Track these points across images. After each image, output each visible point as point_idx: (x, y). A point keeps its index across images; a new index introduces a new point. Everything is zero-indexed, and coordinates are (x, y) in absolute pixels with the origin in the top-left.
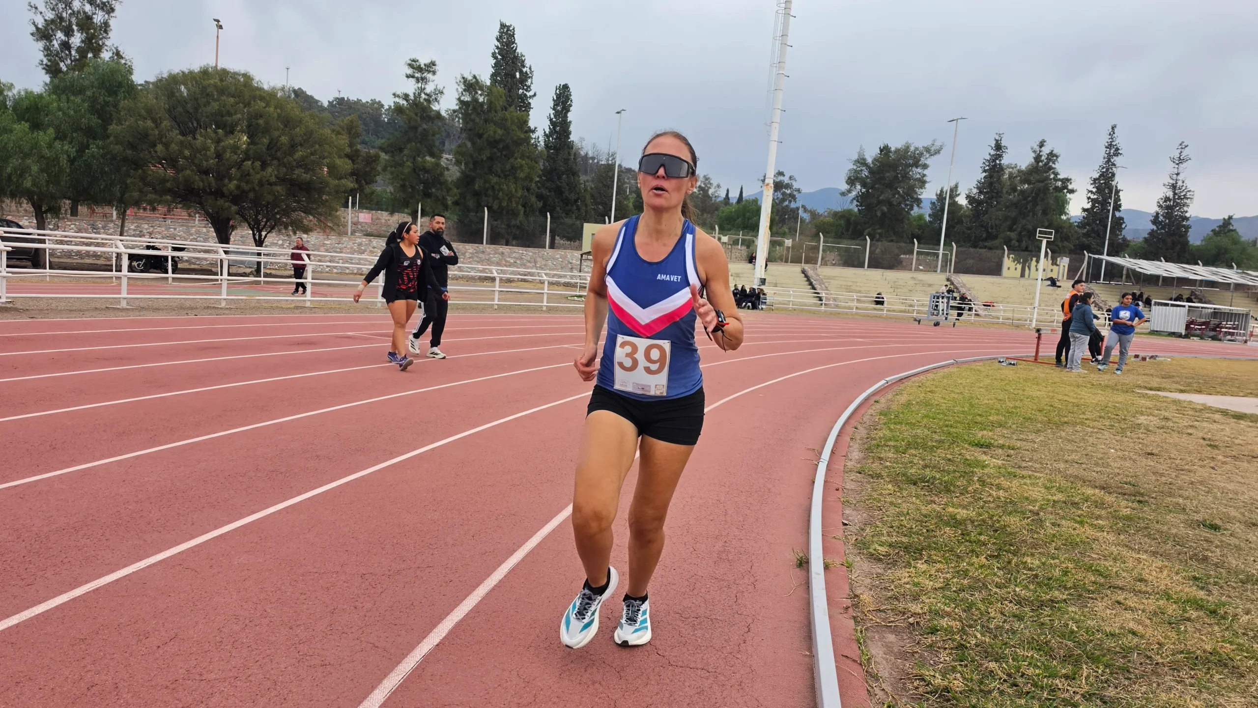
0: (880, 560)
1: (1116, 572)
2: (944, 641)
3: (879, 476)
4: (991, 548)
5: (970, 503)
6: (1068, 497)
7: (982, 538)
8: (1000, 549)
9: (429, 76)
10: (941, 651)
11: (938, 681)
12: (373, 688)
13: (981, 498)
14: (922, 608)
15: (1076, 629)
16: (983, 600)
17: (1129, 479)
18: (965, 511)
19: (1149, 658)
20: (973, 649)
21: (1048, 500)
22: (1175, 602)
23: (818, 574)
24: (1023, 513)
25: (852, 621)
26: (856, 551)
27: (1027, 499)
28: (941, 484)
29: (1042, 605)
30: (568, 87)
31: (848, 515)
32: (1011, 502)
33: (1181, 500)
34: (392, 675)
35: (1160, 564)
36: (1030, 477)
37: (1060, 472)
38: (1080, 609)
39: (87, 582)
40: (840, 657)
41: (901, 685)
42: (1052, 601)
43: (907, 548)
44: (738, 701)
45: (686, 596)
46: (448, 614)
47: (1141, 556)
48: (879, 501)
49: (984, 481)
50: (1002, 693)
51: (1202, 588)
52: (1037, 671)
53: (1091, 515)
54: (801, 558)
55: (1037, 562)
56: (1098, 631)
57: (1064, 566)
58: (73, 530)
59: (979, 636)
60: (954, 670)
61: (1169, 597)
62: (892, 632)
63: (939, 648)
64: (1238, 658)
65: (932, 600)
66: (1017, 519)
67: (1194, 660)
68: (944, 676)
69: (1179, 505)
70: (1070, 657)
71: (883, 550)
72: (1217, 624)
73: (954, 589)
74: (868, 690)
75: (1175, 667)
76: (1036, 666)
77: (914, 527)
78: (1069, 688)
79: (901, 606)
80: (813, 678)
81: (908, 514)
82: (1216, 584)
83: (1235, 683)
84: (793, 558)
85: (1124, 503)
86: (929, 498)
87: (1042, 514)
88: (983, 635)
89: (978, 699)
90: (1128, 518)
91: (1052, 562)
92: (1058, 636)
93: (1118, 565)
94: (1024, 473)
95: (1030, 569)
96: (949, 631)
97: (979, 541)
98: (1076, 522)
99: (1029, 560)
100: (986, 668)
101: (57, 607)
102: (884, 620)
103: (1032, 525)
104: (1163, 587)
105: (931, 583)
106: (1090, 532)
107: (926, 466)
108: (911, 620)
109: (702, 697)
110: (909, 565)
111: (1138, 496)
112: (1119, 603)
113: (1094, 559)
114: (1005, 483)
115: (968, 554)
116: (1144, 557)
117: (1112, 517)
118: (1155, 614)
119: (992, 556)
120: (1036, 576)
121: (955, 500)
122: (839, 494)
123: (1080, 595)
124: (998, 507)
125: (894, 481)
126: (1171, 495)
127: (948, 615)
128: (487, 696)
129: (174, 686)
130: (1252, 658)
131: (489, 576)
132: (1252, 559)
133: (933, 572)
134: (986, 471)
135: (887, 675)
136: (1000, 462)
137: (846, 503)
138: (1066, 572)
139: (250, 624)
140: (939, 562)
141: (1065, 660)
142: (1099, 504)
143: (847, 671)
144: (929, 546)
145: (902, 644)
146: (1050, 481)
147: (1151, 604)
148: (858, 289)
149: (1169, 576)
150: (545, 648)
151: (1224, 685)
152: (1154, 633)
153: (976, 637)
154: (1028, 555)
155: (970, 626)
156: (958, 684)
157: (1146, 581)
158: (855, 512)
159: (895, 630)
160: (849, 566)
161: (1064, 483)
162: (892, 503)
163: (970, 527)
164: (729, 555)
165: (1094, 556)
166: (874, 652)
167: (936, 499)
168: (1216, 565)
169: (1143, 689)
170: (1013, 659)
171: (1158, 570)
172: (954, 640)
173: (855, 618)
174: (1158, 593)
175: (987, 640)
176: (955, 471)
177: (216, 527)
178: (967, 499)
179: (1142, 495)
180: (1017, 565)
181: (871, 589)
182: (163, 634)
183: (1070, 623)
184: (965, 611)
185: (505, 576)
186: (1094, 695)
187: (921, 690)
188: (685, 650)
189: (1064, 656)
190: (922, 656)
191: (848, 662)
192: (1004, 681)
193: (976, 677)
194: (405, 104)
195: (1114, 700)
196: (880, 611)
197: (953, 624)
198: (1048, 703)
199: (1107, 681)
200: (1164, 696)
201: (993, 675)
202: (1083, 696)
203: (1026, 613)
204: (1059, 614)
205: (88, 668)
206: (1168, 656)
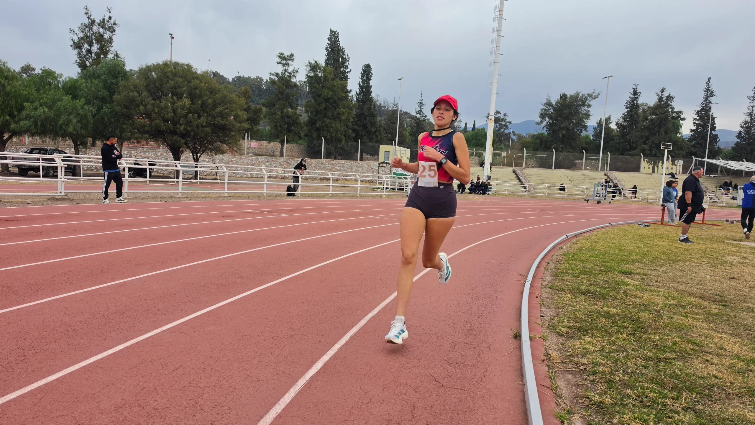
0: (563, 336)
1: (707, 344)
2: (600, 378)
3: (562, 290)
4: (630, 330)
5: (618, 305)
6: (679, 302)
7: (625, 324)
8: (635, 331)
9: (290, 62)
10: (599, 384)
11: (597, 398)
12: (286, 393)
13: (625, 303)
14: (588, 361)
15: (679, 373)
16: (624, 358)
17: (718, 293)
18: (615, 310)
19: (724, 390)
20: (617, 383)
21: (666, 304)
22: (743, 361)
23: (526, 342)
24: (650, 311)
25: (547, 367)
26: (548, 331)
27: (653, 303)
28: (600, 294)
29: (660, 360)
30: (370, 66)
31: (544, 311)
32: (643, 305)
33: (751, 305)
35: (735, 340)
36: (655, 291)
37: (674, 288)
38: (683, 364)
39: (132, 339)
40: (540, 386)
41: (575, 401)
42: (666, 359)
43: (579, 329)
44: (482, 405)
45: (450, 352)
46: (320, 358)
47: (723, 336)
48: (563, 303)
49: (627, 293)
50: (634, 405)
52: (655, 395)
53: (693, 313)
54: (516, 333)
55: (658, 338)
56: (694, 375)
57: (674, 340)
58: (120, 313)
59: (621, 376)
60: (606, 393)
61: (739, 358)
62: (570, 374)
63: (597, 382)
65: (594, 357)
66: (646, 314)
68: (600, 395)
69: (749, 307)
70: (675, 388)
71: (565, 330)
73: (607, 351)
74: (556, 403)
75: (739, 395)
76: (655, 392)
77: (583, 317)
78: (674, 404)
79: (575, 360)
80: (524, 396)
81: (580, 310)
84: (511, 333)
85: (714, 306)
86: (593, 302)
87: (661, 311)
88: (623, 375)
89: (620, 408)
90: (716, 315)
91: (667, 337)
92: (669, 377)
93: (708, 340)
94: (652, 289)
95: (653, 342)
96: (603, 373)
97: (623, 326)
98: (683, 316)
99: (653, 337)
100: (625, 393)
101: (120, 351)
102: (565, 367)
103: (655, 318)
104: (735, 353)
105: (593, 348)
106: (691, 321)
107: (591, 285)
108: (581, 367)
109: (462, 403)
110: (580, 338)
111: (723, 302)
112: (707, 361)
113: (693, 337)
114: (639, 294)
115: (616, 333)
116: (725, 336)
117: (706, 314)
118: (730, 367)
119: (630, 334)
120: (657, 345)
121: (609, 303)
122: (538, 299)
123: (684, 356)
124: (635, 307)
125: (572, 292)
126: (744, 302)
127: (604, 365)
128: (345, 399)
129: (184, 389)
131: (340, 339)
133: (594, 342)
134: (628, 287)
135: (567, 395)
136: (637, 283)
137: (542, 305)
138: (675, 344)
139: (219, 360)
140: (598, 337)
141: (672, 389)
142: (699, 307)
143: (543, 393)
144: (593, 328)
145: (576, 380)
146: (668, 293)
147: (728, 361)
148: (549, 181)
149: (740, 347)
152: (728, 377)
153: (619, 376)
154: (652, 334)
155: (616, 371)
156: (608, 400)
157: (725, 349)
158: (548, 310)
159: (571, 373)
160: (545, 339)
161: (676, 295)
162: (570, 305)
163: (617, 318)
164: (474, 331)
165: (693, 335)
166: (559, 384)
167: (597, 303)
169: (720, 406)
170: (641, 388)
171: (733, 343)
172: (606, 378)
173: (548, 366)
174: (733, 356)
175: (626, 378)
176: (609, 288)
177: (194, 312)
178: (616, 303)
179: (726, 302)
180: (645, 339)
181: (557, 351)
182: (175, 364)
183: (677, 370)
184: (613, 363)
185: (349, 340)
186: (690, 408)
187: (586, 403)
188: (451, 379)
189: (672, 388)
190: (587, 386)
191: (544, 388)
192: (635, 399)
193: (619, 397)
194: (276, 79)
195: (701, 411)
196: (563, 362)
197: (606, 369)
198: (661, 412)
199: (698, 402)
200: (732, 410)
201: (629, 396)
202: (683, 409)
203: (650, 365)
204: (670, 365)
205: (140, 380)
206: (736, 390)
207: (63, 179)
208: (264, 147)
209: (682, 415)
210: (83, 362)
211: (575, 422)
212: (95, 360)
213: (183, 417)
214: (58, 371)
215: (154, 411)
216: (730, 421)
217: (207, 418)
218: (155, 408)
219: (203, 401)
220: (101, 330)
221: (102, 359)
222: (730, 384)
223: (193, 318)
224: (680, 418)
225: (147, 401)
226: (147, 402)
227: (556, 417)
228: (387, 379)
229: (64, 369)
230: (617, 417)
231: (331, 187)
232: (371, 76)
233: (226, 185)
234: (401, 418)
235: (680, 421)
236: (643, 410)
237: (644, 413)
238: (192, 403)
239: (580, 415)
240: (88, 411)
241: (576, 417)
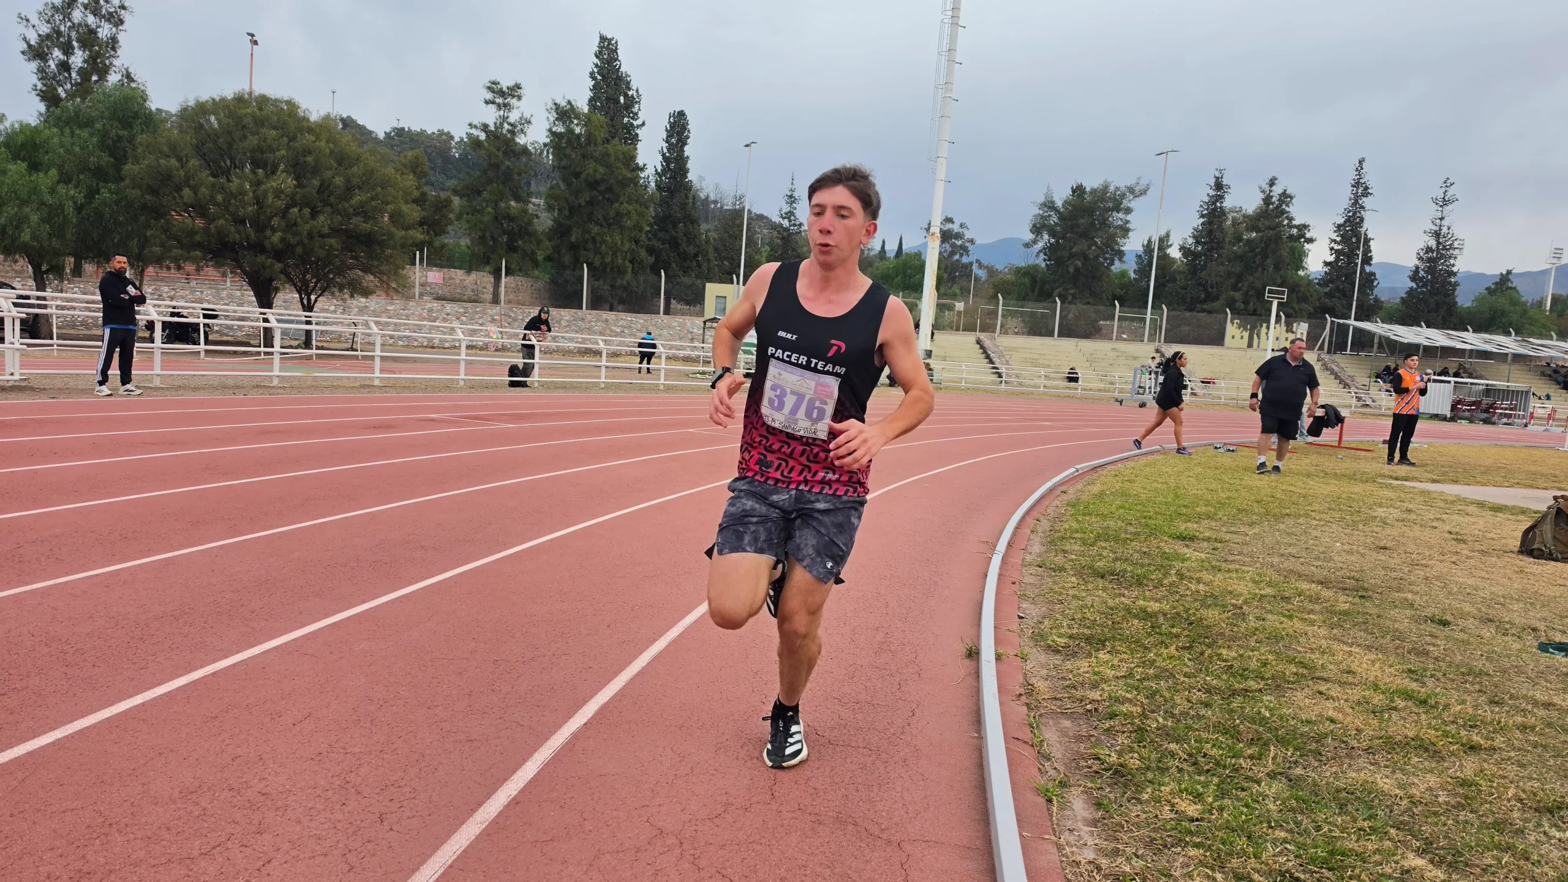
0: (1058, 652)
1: (1322, 665)
2: (1123, 725)
3: (1062, 569)
4: (1183, 641)
5: (1164, 597)
6: (1279, 591)
7: (1174, 630)
8: (1193, 642)
9: (514, 102)
10: (1120, 734)
11: (1114, 758)
12: (524, 761)
13: (1177, 592)
14: (1101, 695)
15: (1268, 715)
16: (1168, 689)
17: (1352, 574)
18: (1157, 605)
19: (1344, 742)
20: (1153, 733)
21: (1256, 594)
22: (1383, 693)
23: (989, 662)
24: (1224, 606)
25: (1025, 708)
26: (1032, 644)
27: (1231, 593)
28: (1133, 577)
29: (1234, 693)
30: (685, 115)
31: (1025, 610)
32: (1212, 596)
33: (1410, 596)
34: (542, 749)
35: (1373, 657)
36: (1237, 571)
37: (1272, 566)
38: (1275, 699)
40: (1011, 739)
41: (1074, 765)
42: (1246, 690)
43: (1089, 639)
44: (902, 775)
45: (845, 683)
46: (592, 697)
47: (1352, 649)
49: (1183, 575)
50: (1180, 770)
51: (1416, 680)
52: (1221, 752)
53: (1303, 610)
54: (971, 648)
55: (1234, 654)
56: (1293, 718)
57: (1264, 657)
58: (172, 618)
59: (1161, 720)
60: (1132, 750)
61: (1376, 687)
62: (1068, 719)
63: (1117, 731)
64: (1442, 743)
65: (1112, 687)
66: (1216, 613)
67: (1390, 744)
68: (1120, 754)
69: (1406, 599)
70: (1258, 740)
71: (1062, 641)
72: (1425, 713)
73: (1138, 677)
74: (1039, 769)
75: (1371, 751)
76: (1220, 748)
77: (1098, 619)
78: (1253, 767)
79: (1079, 694)
80: (981, 759)
81: (1092, 606)
82: (1432, 676)
83: (1433, 766)
84: (961, 649)
85: (1343, 598)
86: (1117, 591)
87: (1245, 607)
88: (1165, 719)
89: (1155, 775)
90: (1346, 613)
91: (1251, 654)
92: (1249, 722)
93: (1325, 658)
94: (1232, 567)
95: (1225, 661)
96: (1128, 715)
97: (1171, 633)
98: (1284, 616)
99: (1224, 652)
100: (1166, 749)
101: (178, 689)
102: (1059, 707)
103: (1232, 619)
104: (1372, 679)
105: (1113, 672)
106: (1298, 625)
107: (1116, 559)
108: (1089, 707)
109: (865, 772)
110: (1090, 655)
111: (1360, 590)
112: (1320, 693)
113: (1299, 652)
114: (1206, 576)
115: (1156, 645)
116: (1357, 650)
117: (1327, 612)
118: (1359, 703)
119: (1184, 648)
120: (1231, 667)
121: (1147, 593)
122: (1016, 587)
123: (1279, 685)
124: (1196, 600)
125: (1079, 574)
126: (1399, 590)
127: (1130, 701)
128: (642, 768)
129: (319, 758)
130: (1457, 743)
131: (630, 663)
132: (1479, 653)
133: (1116, 662)
134: (1186, 564)
135: (1060, 756)
136: (1203, 556)
137: (1023, 597)
138: (1265, 664)
140: (1124, 652)
141: (1252, 742)
142: (1316, 599)
143: (1017, 751)
144: (1114, 637)
145: (1078, 729)
146: (1260, 575)
147: (1356, 694)
148: (1047, 363)
149: (1381, 668)
150: (698, 728)
151: (1421, 766)
152: (1354, 720)
153: (1157, 721)
154: (1224, 647)
155: (1153, 712)
156: (1134, 762)
157: (1354, 673)
158: (1033, 606)
159: (1070, 716)
160: (1024, 659)
161: (1276, 578)
162: (1074, 597)
163: (1161, 619)
164: (891, 646)
165: (1299, 649)
166: (1047, 736)
167: (1126, 592)
168: (1436, 659)
169: (1334, 769)
170: (1196, 741)
171: (1370, 662)
172: (1133, 724)
173: (1027, 705)
174: (1366, 684)
175: (1169, 724)
176: (1149, 565)
177: (327, 616)
178: (1161, 593)
179: (1366, 590)
180: (1210, 657)
181: (1047, 680)
182: (296, 713)
183: (1263, 710)
184: (1148, 698)
185: (648, 664)
186: (1280, 774)
187: (1095, 768)
188: (845, 731)
189: (1252, 739)
190: (1098, 739)
191: (1018, 743)
192: (1184, 760)
193: (1154, 756)
194: (483, 136)
195: (1300, 778)
196: (1055, 699)
197: (1134, 709)
198: (1229, 780)
199: (1296, 762)
200: (1354, 775)
201: (1173, 755)
202: (1268, 774)
203: (1216, 701)
204: (1252, 702)
205: (228, 742)
206: (1365, 741)
207: (17, 345)
208: (458, 282)
209: (1266, 785)
210: (103, 711)
211: (1073, 801)
212: (128, 707)
213: (322, 807)
214: (52, 729)
215: (262, 799)
216: (1347, 793)
217: (370, 809)
218: (264, 791)
219: (359, 780)
220: (134, 651)
221: (143, 704)
222: (1355, 732)
223: (327, 626)
224: (1261, 790)
225: (245, 780)
226: (246, 782)
227: (1038, 791)
228: (723, 733)
229: (64, 724)
230: (1149, 790)
231: (603, 369)
232: (688, 137)
233: (378, 361)
234: (749, 800)
235: (1261, 794)
236: (1197, 777)
237: (1199, 783)
238: (338, 782)
239: (1081, 789)
240: (126, 801)
241: (1076, 791)
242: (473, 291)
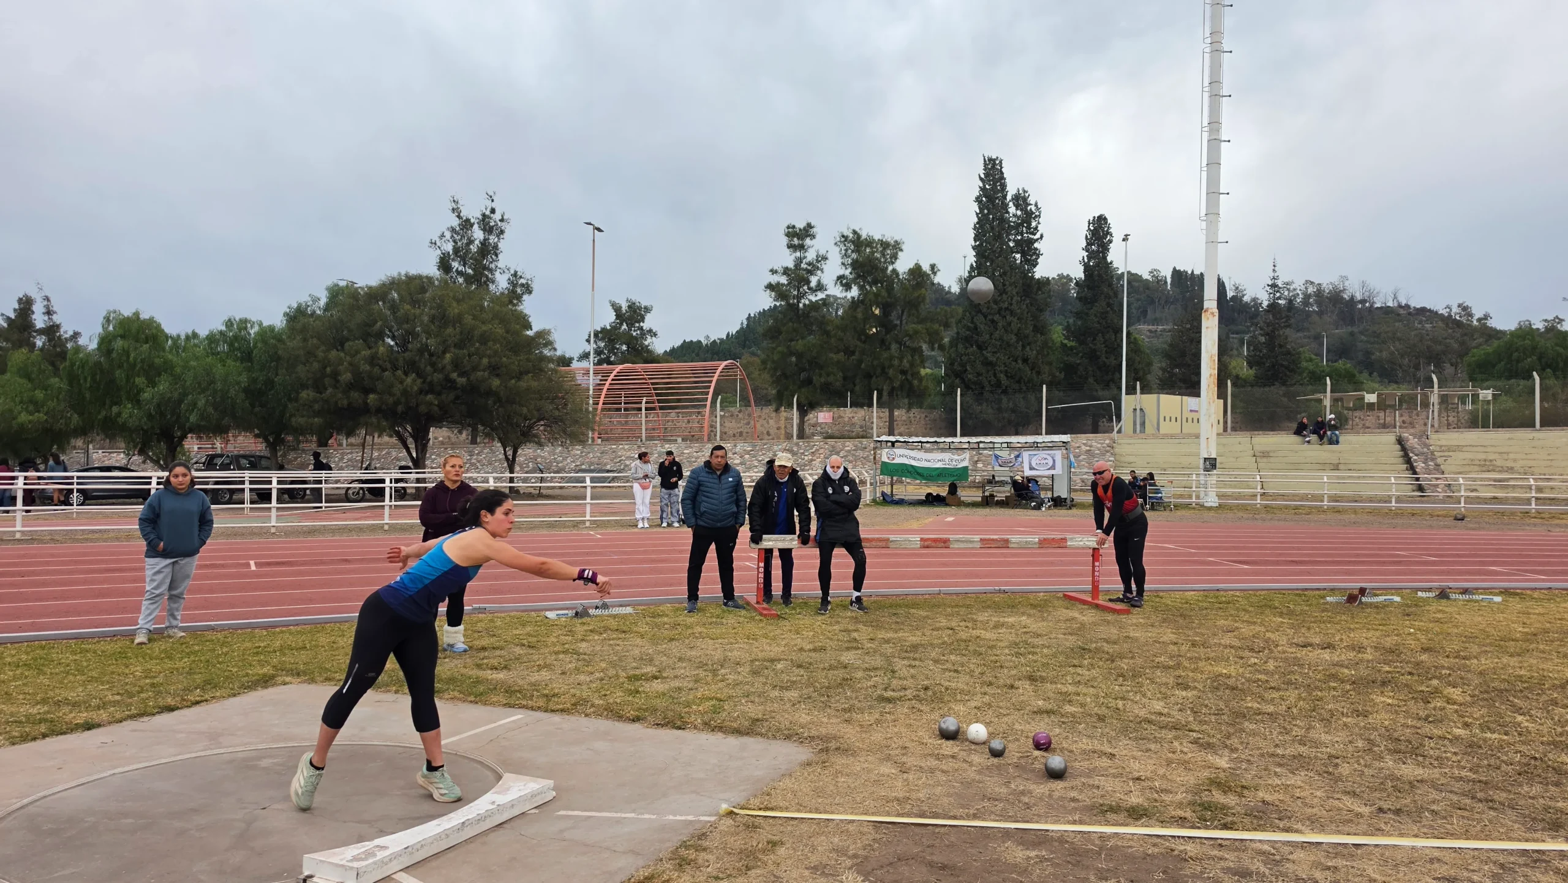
9: (808, 241)
30: (1105, 219)
148: (1510, 464)
194: (784, 280)
232: (1111, 241)
242: (861, 427)
